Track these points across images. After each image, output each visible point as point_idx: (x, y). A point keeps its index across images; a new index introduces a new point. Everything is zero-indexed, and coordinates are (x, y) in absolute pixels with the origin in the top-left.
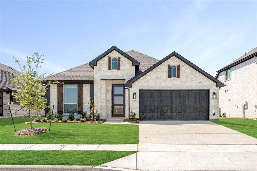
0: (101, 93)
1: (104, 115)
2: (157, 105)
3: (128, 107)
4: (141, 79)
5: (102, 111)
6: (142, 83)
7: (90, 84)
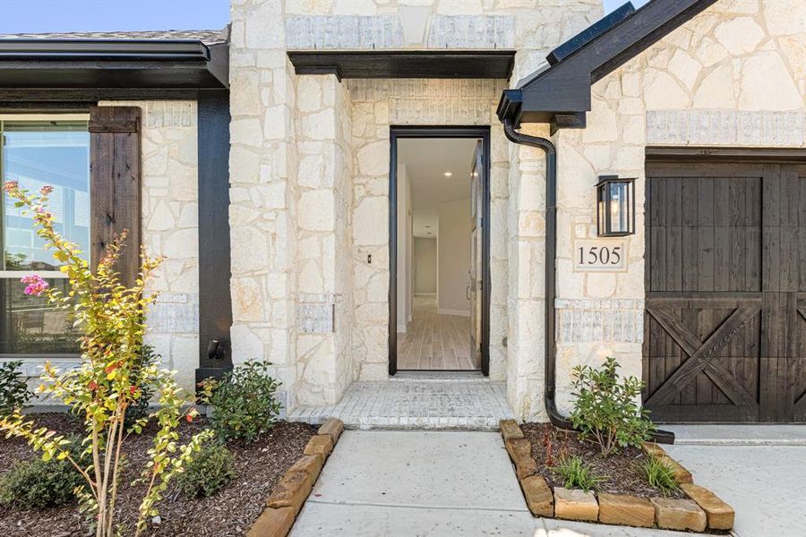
0: (302, 182)
1: (326, 373)
2: (789, 295)
3: (540, 308)
4: (673, 49)
5: (307, 342)
6: (682, 85)
7: (194, 105)
